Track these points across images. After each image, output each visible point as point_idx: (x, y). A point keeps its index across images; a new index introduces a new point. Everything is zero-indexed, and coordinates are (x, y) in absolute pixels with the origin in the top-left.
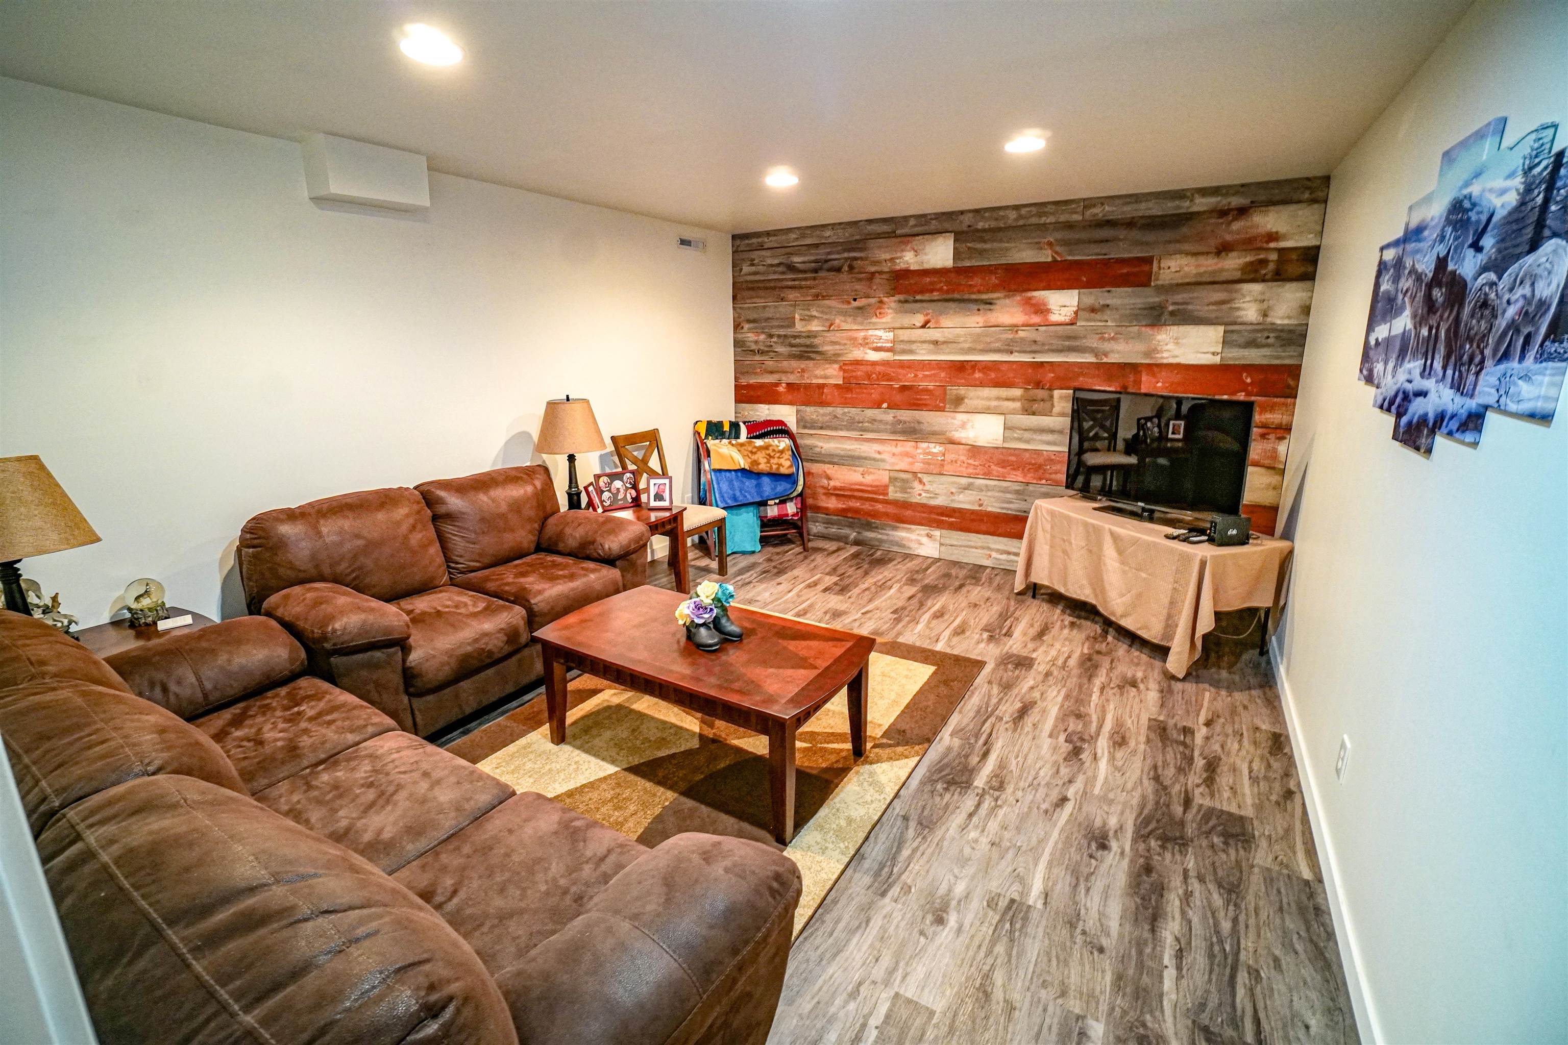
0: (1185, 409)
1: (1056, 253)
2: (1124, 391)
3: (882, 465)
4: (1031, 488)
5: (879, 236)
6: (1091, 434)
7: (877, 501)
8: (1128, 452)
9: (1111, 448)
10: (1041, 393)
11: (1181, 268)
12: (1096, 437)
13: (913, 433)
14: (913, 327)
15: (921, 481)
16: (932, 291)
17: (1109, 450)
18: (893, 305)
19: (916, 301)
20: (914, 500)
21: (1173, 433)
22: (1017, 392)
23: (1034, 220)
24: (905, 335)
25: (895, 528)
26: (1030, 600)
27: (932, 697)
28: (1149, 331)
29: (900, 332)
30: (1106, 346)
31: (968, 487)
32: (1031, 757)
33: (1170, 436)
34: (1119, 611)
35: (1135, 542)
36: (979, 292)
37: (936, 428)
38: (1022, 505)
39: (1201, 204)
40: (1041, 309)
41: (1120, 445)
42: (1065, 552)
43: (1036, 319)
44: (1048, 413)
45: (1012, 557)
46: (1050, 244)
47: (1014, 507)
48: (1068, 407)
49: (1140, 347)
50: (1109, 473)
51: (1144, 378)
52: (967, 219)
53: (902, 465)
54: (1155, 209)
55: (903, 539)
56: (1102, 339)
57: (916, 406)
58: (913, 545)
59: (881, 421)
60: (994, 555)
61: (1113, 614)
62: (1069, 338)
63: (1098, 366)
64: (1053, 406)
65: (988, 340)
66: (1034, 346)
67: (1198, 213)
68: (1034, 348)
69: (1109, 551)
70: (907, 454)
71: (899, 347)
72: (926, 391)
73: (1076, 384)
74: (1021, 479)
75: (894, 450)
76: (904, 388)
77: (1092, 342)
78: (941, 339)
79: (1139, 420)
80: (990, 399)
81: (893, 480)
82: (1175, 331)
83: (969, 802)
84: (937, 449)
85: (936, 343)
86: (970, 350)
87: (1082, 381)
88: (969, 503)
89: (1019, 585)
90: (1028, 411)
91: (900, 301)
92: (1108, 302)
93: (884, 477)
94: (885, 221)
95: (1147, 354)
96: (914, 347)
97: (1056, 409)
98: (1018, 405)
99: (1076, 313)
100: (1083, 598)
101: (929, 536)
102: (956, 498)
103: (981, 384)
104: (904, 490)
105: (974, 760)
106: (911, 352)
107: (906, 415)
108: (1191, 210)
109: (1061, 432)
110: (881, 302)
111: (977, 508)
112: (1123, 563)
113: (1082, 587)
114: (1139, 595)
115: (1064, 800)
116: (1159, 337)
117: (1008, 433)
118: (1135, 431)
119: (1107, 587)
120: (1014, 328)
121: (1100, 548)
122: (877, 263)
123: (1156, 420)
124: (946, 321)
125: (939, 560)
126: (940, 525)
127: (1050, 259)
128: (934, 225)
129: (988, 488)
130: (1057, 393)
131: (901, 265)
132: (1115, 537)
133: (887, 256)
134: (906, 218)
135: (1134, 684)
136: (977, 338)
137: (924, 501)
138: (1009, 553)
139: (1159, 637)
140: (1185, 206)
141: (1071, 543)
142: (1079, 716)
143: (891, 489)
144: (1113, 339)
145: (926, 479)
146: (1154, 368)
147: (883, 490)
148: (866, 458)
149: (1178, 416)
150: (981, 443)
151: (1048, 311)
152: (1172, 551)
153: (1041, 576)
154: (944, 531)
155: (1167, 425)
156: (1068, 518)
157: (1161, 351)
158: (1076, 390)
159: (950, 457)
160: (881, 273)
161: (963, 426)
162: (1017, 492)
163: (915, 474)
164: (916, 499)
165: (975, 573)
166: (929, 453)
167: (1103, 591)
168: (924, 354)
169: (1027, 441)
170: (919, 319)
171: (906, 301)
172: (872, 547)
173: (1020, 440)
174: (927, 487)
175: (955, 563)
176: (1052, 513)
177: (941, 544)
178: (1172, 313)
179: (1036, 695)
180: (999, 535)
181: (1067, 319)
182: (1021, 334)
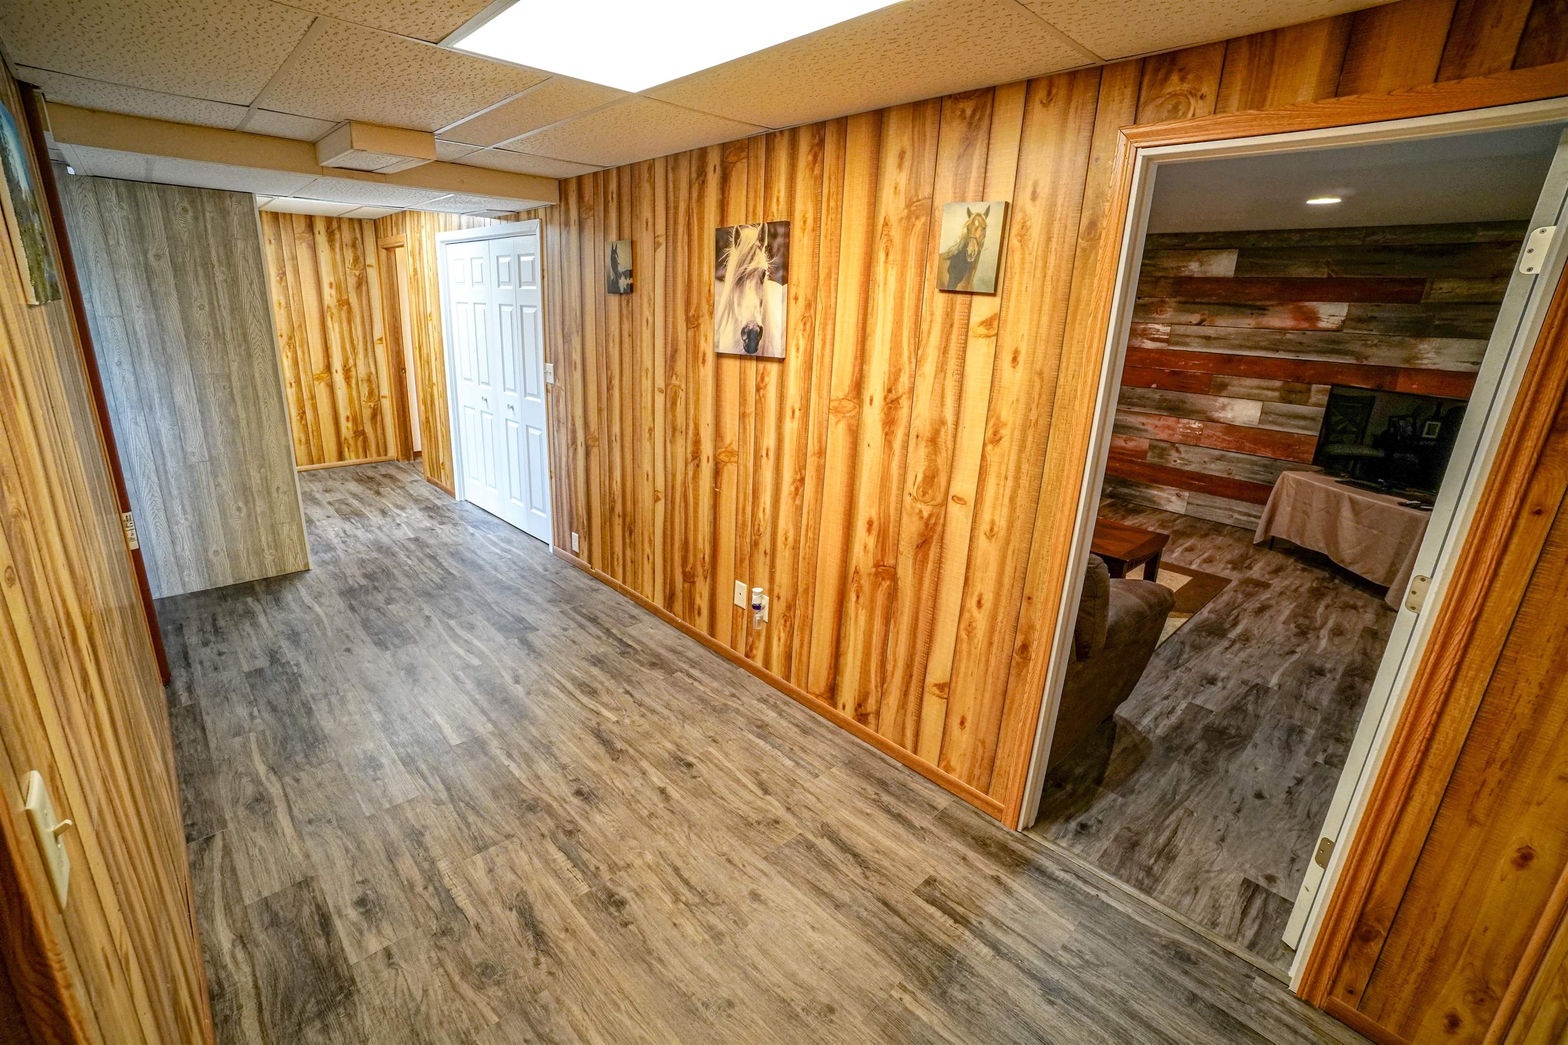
0: (1443, 411)
1: (1333, 271)
2: (1379, 389)
3: (1145, 434)
4: (1278, 463)
5: (1169, 248)
6: (1339, 428)
7: (1136, 463)
8: (1376, 445)
9: (1359, 441)
10: (1299, 386)
11: (1453, 289)
12: (1344, 431)
13: (1177, 410)
14: (1190, 324)
15: (1178, 451)
16: (1210, 296)
17: (1355, 443)
18: (1173, 305)
19: (1196, 303)
20: (1170, 465)
21: (1428, 433)
22: (1278, 384)
23: (1317, 243)
24: (1181, 330)
25: (1148, 487)
26: (1267, 550)
27: (1192, 592)
28: (1412, 341)
29: (1177, 327)
30: (1368, 351)
31: (1219, 458)
32: (1268, 631)
33: (1424, 435)
34: (1348, 560)
35: (1370, 506)
36: (1254, 300)
37: (1199, 408)
38: (1269, 477)
39: (1481, 236)
40: (1313, 317)
41: (1368, 439)
42: (1305, 513)
43: (1305, 325)
44: (1305, 403)
45: (1253, 519)
46: (1328, 264)
47: (1261, 478)
48: (1325, 399)
49: (1404, 354)
50: (1352, 463)
51: (1401, 380)
52: (1252, 239)
53: (1163, 435)
54: (1437, 239)
55: (1154, 496)
56: (1366, 345)
57: (1184, 388)
58: (1163, 502)
59: (1148, 398)
60: (1236, 515)
61: (1343, 561)
62: (1334, 342)
63: (1358, 367)
64: (1309, 397)
65: (1258, 339)
66: (1299, 347)
67: (1477, 244)
68: (1300, 348)
69: (1346, 513)
70: (1169, 427)
71: (1174, 339)
72: (1194, 376)
73: (1335, 381)
74: (1270, 455)
75: (1157, 423)
76: (1174, 373)
77: (1357, 347)
78: (1214, 336)
79: (1391, 418)
80: (1251, 388)
81: (1152, 447)
82: (1437, 342)
83: (1226, 643)
84: (1196, 425)
85: (1208, 338)
86: (1241, 347)
87: (1340, 379)
88: (1219, 471)
89: (1258, 538)
90: (1284, 400)
91: (1180, 302)
92: (1375, 314)
93: (1145, 444)
94: (1176, 235)
95: (1407, 360)
96: (1188, 340)
97: (1313, 400)
98: (1277, 394)
99: (1343, 322)
100: (1316, 549)
101: (1178, 496)
102: (1208, 466)
103: (1246, 375)
104: (1161, 456)
105: (1227, 626)
106: (1186, 344)
107: (1172, 395)
108: (1473, 241)
109: (1313, 419)
110: (1163, 302)
111: (1225, 475)
112: (1357, 523)
113: (1317, 541)
114: (1368, 548)
115: (1293, 652)
116: (1421, 347)
117: (1264, 417)
118: (1385, 428)
119: (1340, 540)
120: (1283, 331)
121: (1338, 510)
122: (1165, 269)
123: (1411, 420)
124: (1220, 321)
125: (1184, 516)
126: (1189, 487)
127: (1325, 276)
128: (1222, 242)
129: (1238, 460)
130: (1314, 387)
131: (1186, 273)
132: (1353, 502)
133: (1174, 264)
134: (1196, 235)
135: (1354, 607)
136: (1247, 337)
137: (1178, 467)
138: (1249, 515)
139: (1382, 579)
140: (1466, 237)
141: (1311, 505)
142: (1306, 617)
143: (1149, 454)
144: (1376, 345)
145: (1182, 448)
146: (1413, 372)
147: (1142, 454)
148: (1130, 428)
149: (1436, 417)
150: (1237, 423)
151: (1318, 319)
152: (1403, 514)
153: (1280, 530)
154: (1193, 493)
155: (1423, 426)
156: (1312, 486)
157: (1422, 359)
158: (1334, 385)
159: (1206, 432)
160: (1165, 278)
161: (1223, 408)
162: (1265, 466)
163: (1173, 444)
164: (1171, 465)
165: (1218, 528)
166: (1190, 428)
167: (1336, 543)
168: (1196, 347)
169: (1281, 425)
170: (1196, 318)
171: (1185, 303)
172: (1125, 500)
173: (1274, 423)
174: (1183, 455)
175: (1199, 519)
176: (1298, 483)
177: (1188, 503)
178: (1437, 327)
179: (1273, 602)
180: (1242, 500)
181: (1334, 327)
182: (1289, 336)
